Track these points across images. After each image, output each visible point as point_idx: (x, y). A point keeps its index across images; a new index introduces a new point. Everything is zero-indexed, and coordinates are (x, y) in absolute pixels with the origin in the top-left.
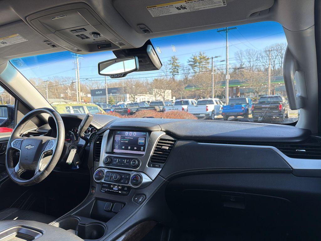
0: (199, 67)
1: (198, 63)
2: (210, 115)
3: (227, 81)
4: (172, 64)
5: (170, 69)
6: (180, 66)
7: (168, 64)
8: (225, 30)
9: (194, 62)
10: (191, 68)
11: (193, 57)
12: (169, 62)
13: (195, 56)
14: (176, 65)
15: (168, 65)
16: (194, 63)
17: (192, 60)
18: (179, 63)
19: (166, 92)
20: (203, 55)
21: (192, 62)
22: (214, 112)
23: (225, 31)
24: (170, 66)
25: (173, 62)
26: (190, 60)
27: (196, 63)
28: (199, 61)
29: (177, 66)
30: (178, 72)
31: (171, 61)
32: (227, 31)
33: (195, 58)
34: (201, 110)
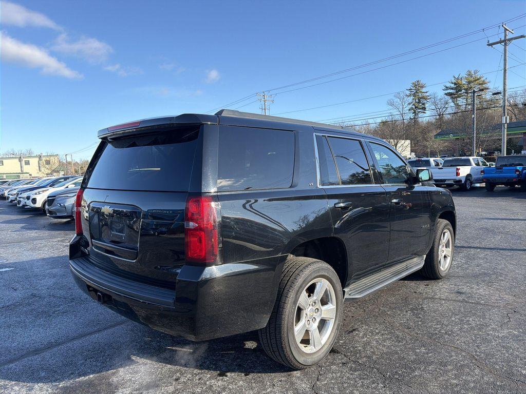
0: (465, 97)
1: (463, 91)
2: (463, 182)
3: (504, 126)
4: (414, 95)
5: (409, 104)
6: (429, 97)
7: (407, 95)
8: (503, 42)
9: (455, 89)
10: (450, 101)
11: (454, 81)
12: (408, 93)
13: (458, 79)
14: (420, 96)
15: (406, 98)
16: (456, 91)
17: (453, 86)
18: (426, 92)
19: (399, 145)
20: (474, 76)
21: (452, 89)
22: (470, 178)
23: (503, 44)
24: (411, 99)
25: (415, 91)
26: (449, 85)
27: (461, 90)
28: (466, 87)
29: (423, 98)
30: (424, 109)
31: (411, 90)
32: (505, 44)
33: (459, 81)
34: (448, 174)
